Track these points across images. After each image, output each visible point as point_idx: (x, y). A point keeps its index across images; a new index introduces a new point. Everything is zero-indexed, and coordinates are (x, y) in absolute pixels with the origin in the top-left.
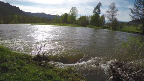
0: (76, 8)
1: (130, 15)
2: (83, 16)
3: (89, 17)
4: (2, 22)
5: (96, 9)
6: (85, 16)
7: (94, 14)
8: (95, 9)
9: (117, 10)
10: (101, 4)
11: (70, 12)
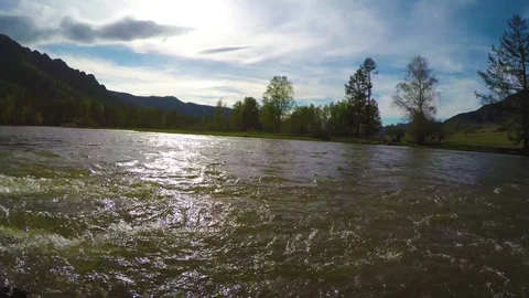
0: (288, 79)
1: (478, 96)
2: (306, 108)
3: (326, 109)
4: (41, 120)
5: (354, 81)
6: (312, 105)
7: (350, 96)
8: (352, 81)
9: (433, 80)
10: (373, 63)
11: (269, 91)
